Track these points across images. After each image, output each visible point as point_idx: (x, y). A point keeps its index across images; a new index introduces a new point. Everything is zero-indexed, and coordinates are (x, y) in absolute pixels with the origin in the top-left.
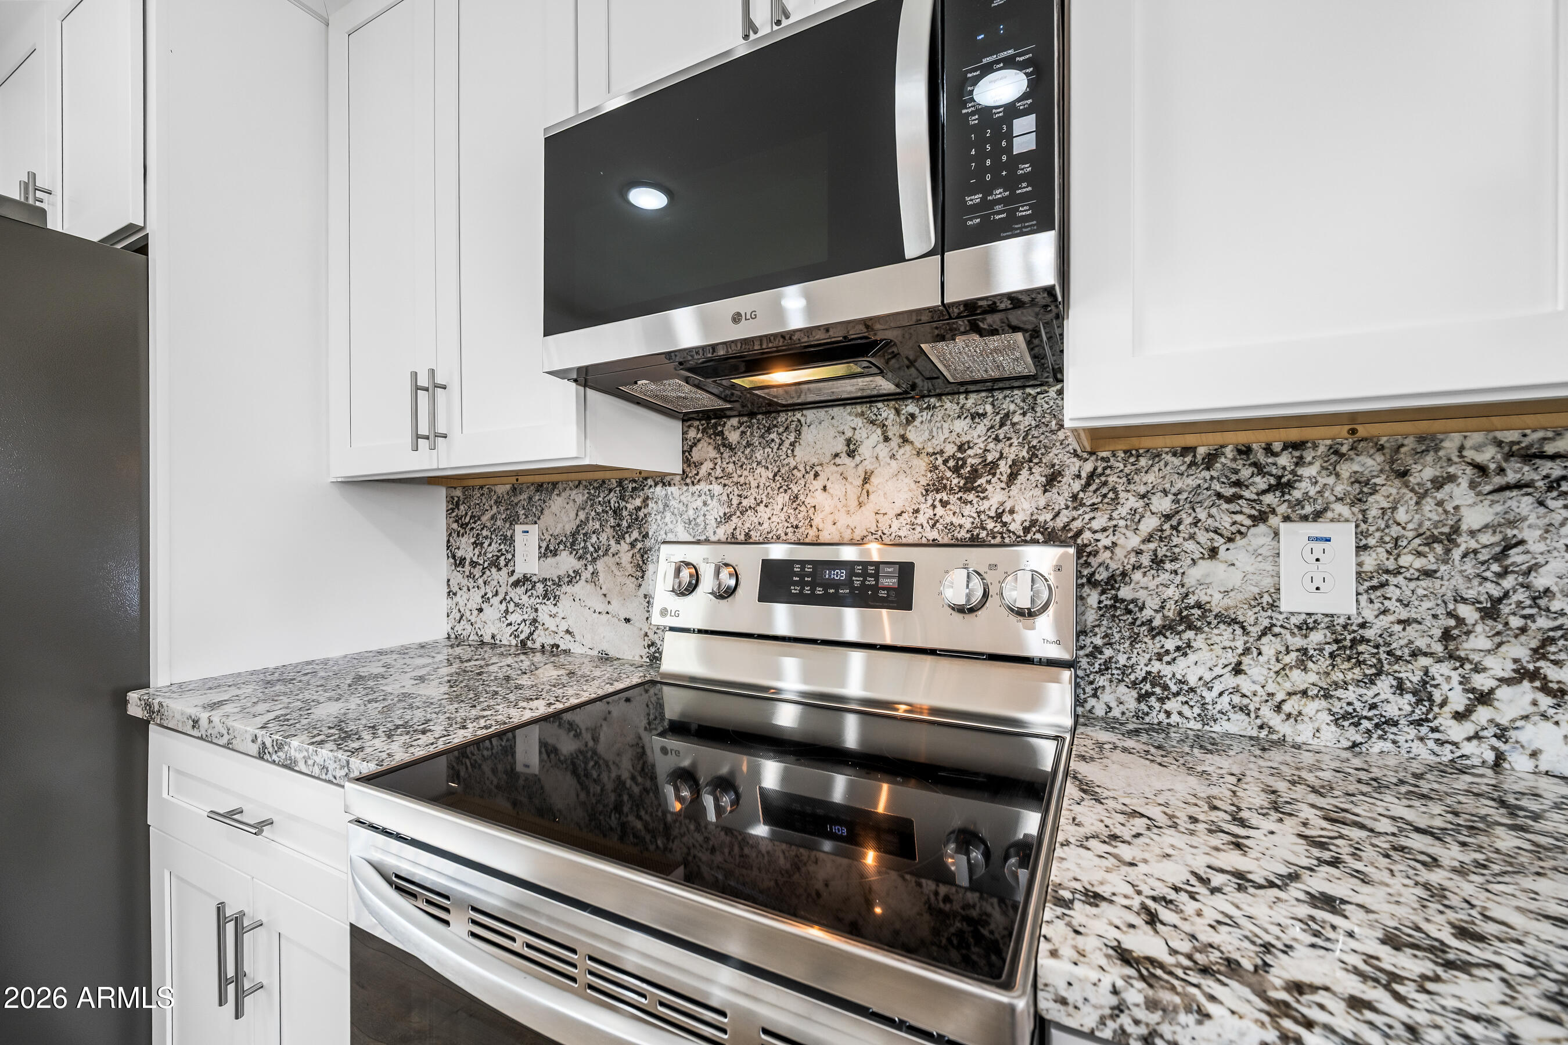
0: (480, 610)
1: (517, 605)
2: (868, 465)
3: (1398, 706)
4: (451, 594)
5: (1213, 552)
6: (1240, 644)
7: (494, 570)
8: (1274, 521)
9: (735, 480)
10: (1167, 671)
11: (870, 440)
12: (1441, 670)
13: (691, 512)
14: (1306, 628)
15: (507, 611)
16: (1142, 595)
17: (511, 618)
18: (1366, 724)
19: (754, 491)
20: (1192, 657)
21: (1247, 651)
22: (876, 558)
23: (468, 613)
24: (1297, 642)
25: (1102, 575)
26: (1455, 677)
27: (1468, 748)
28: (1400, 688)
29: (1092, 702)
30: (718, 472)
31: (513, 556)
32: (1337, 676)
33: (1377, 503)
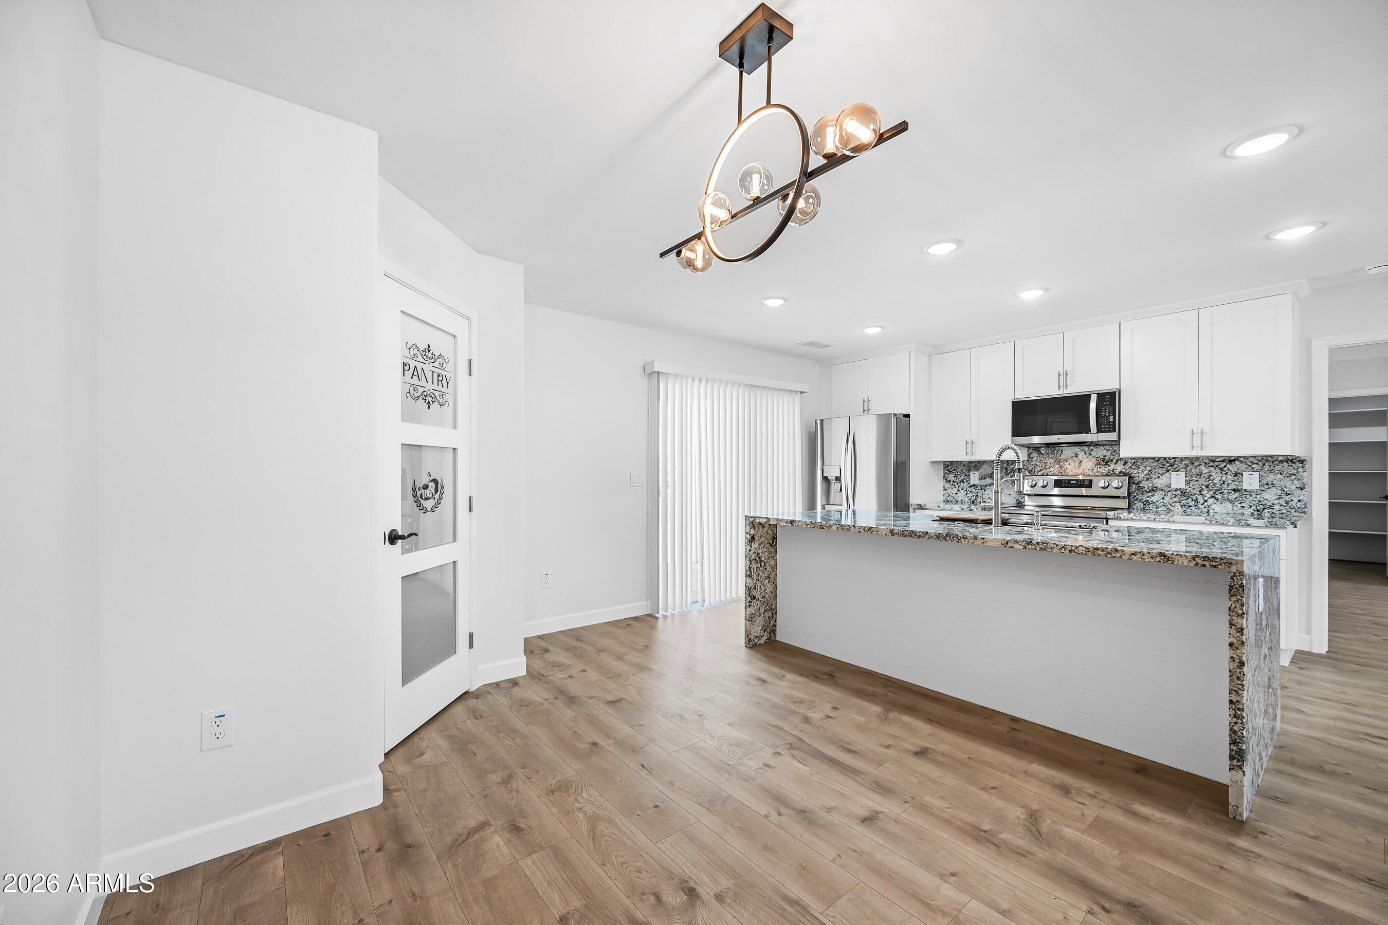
0: (957, 494)
1: (970, 492)
2: (1081, 459)
3: (1192, 503)
4: (945, 489)
5: (1159, 477)
6: (1164, 494)
7: (962, 483)
8: (1170, 472)
9: (1044, 461)
10: (1149, 499)
11: (1081, 455)
12: (1199, 497)
13: (1030, 469)
14: (1176, 491)
15: (967, 493)
16: (1144, 485)
17: (968, 495)
18: (1187, 507)
19: (1049, 464)
20: (1155, 497)
21: (1165, 495)
22: (1081, 478)
23: (952, 495)
24: (1175, 493)
25: (1136, 482)
26: (1201, 498)
27: (1203, 510)
28: (1192, 500)
29: (1134, 506)
30: (1039, 460)
31: (969, 479)
32: (1182, 499)
33: (1189, 468)
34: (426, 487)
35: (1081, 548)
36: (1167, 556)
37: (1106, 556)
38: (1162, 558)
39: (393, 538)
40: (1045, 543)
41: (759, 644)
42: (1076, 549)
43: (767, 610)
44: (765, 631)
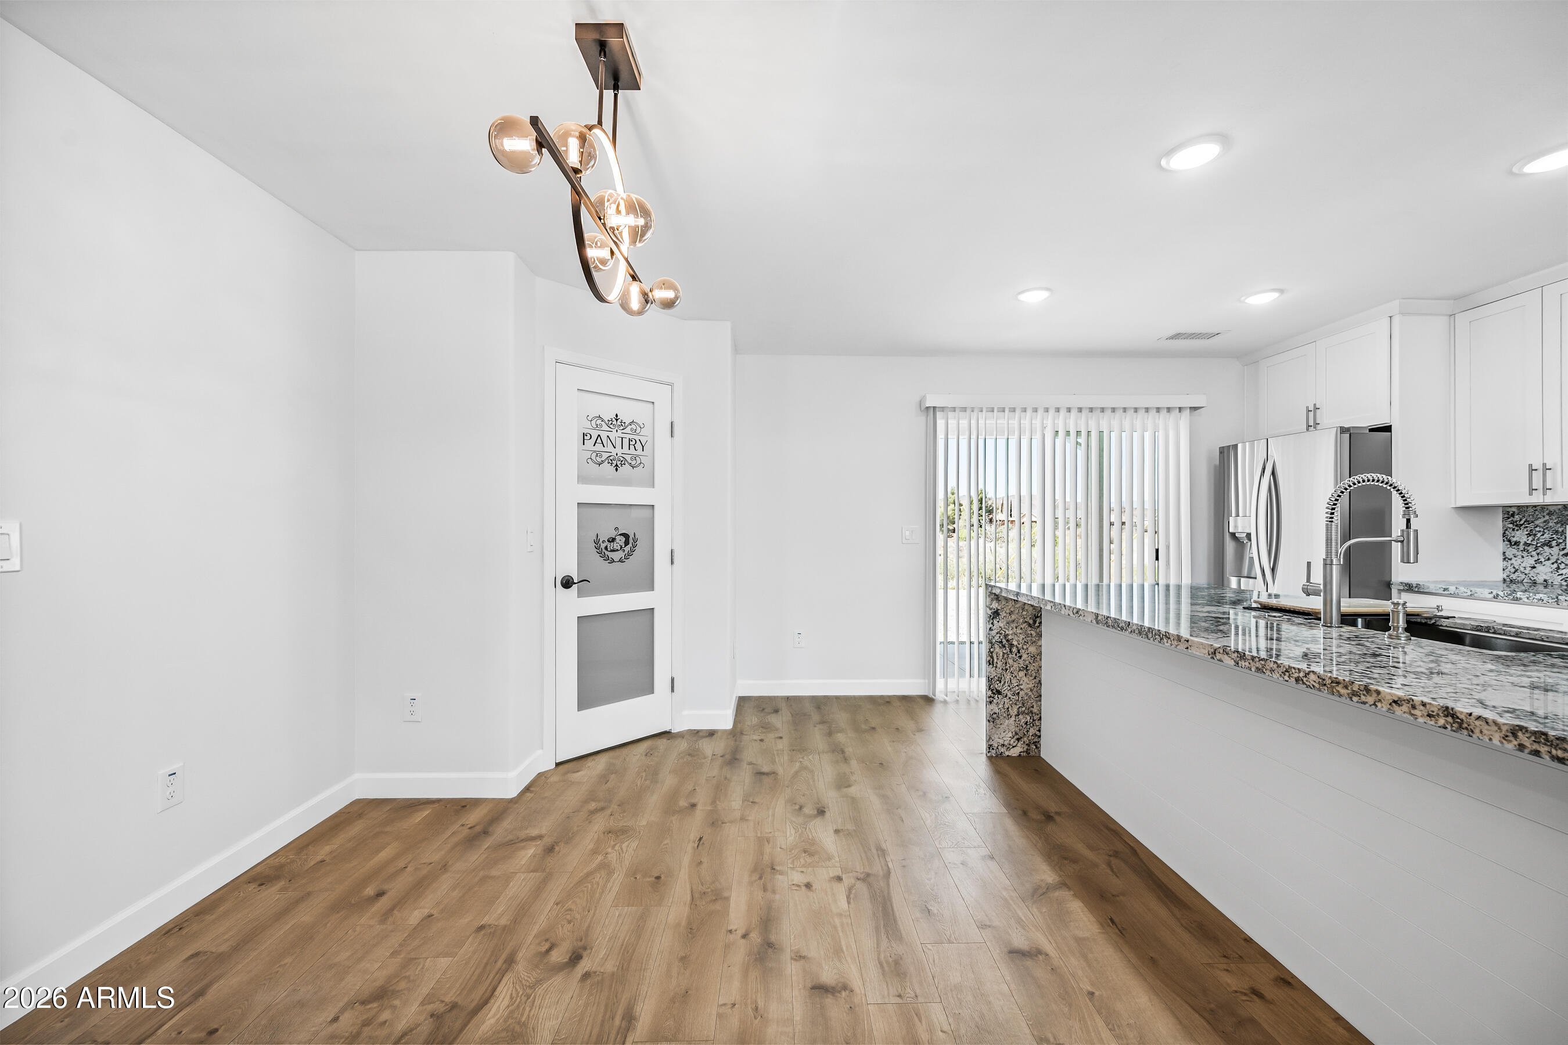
0: (1534, 568)
4: (1507, 559)
7: (1546, 548)
15: (1558, 568)
23: (1522, 569)
34: (612, 540)
35: (1312, 677)
36: (1458, 718)
37: (1351, 698)
38: (1450, 719)
39: (567, 583)
40: (1262, 660)
41: (1008, 756)
42: (1306, 676)
43: (1023, 713)
44: (1018, 740)
